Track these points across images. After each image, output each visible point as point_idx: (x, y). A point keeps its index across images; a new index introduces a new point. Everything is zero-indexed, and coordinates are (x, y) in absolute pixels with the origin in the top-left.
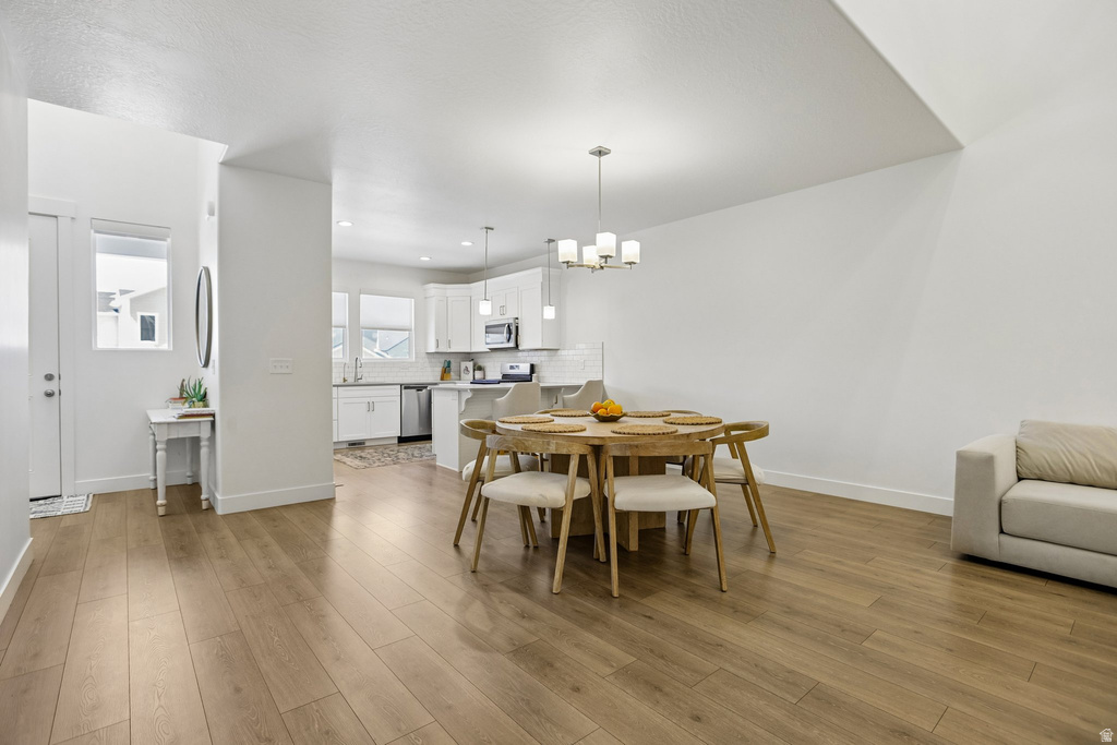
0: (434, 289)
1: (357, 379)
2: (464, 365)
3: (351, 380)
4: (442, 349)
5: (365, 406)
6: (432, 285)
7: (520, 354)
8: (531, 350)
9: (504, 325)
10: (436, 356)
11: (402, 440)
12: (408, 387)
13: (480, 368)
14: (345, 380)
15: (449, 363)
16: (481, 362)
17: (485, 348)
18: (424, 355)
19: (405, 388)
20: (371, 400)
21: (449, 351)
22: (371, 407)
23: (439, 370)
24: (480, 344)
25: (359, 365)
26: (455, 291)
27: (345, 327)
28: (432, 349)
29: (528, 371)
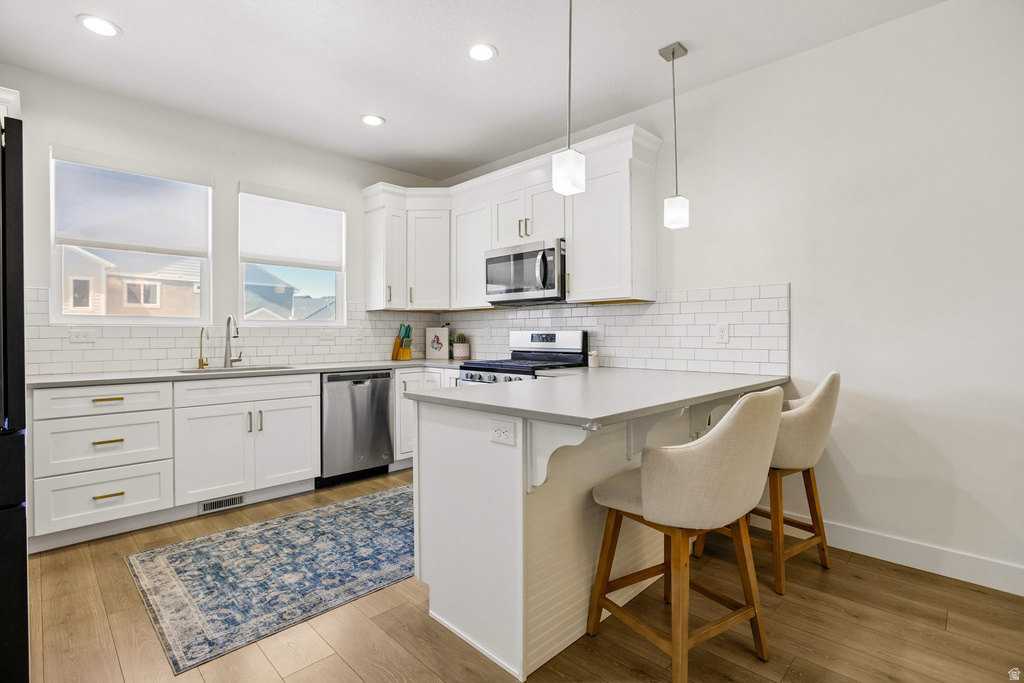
0: (384, 193)
1: (229, 361)
2: (431, 333)
3: (216, 362)
4: (398, 304)
5: (243, 421)
6: (381, 186)
7: (566, 312)
8: (593, 304)
9: (534, 254)
10: (385, 317)
11: (322, 483)
12: (335, 377)
13: (463, 339)
14: (202, 364)
15: (408, 329)
16: (463, 328)
17: (483, 302)
18: (364, 315)
19: (331, 379)
20: (254, 408)
21: (410, 307)
22: (255, 423)
23: (388, 343)
24: (476, 295)
25: (233, 333)
26: (422, 199)
27: (205, 255)
28: (380, 304)
29: (577, 346)
